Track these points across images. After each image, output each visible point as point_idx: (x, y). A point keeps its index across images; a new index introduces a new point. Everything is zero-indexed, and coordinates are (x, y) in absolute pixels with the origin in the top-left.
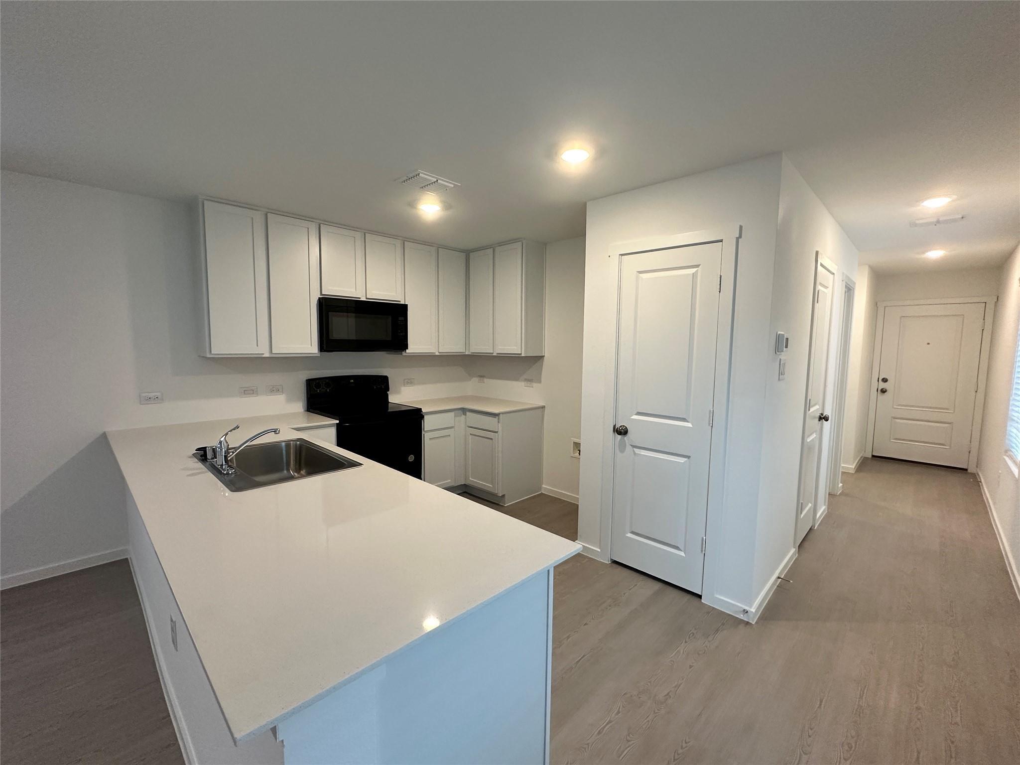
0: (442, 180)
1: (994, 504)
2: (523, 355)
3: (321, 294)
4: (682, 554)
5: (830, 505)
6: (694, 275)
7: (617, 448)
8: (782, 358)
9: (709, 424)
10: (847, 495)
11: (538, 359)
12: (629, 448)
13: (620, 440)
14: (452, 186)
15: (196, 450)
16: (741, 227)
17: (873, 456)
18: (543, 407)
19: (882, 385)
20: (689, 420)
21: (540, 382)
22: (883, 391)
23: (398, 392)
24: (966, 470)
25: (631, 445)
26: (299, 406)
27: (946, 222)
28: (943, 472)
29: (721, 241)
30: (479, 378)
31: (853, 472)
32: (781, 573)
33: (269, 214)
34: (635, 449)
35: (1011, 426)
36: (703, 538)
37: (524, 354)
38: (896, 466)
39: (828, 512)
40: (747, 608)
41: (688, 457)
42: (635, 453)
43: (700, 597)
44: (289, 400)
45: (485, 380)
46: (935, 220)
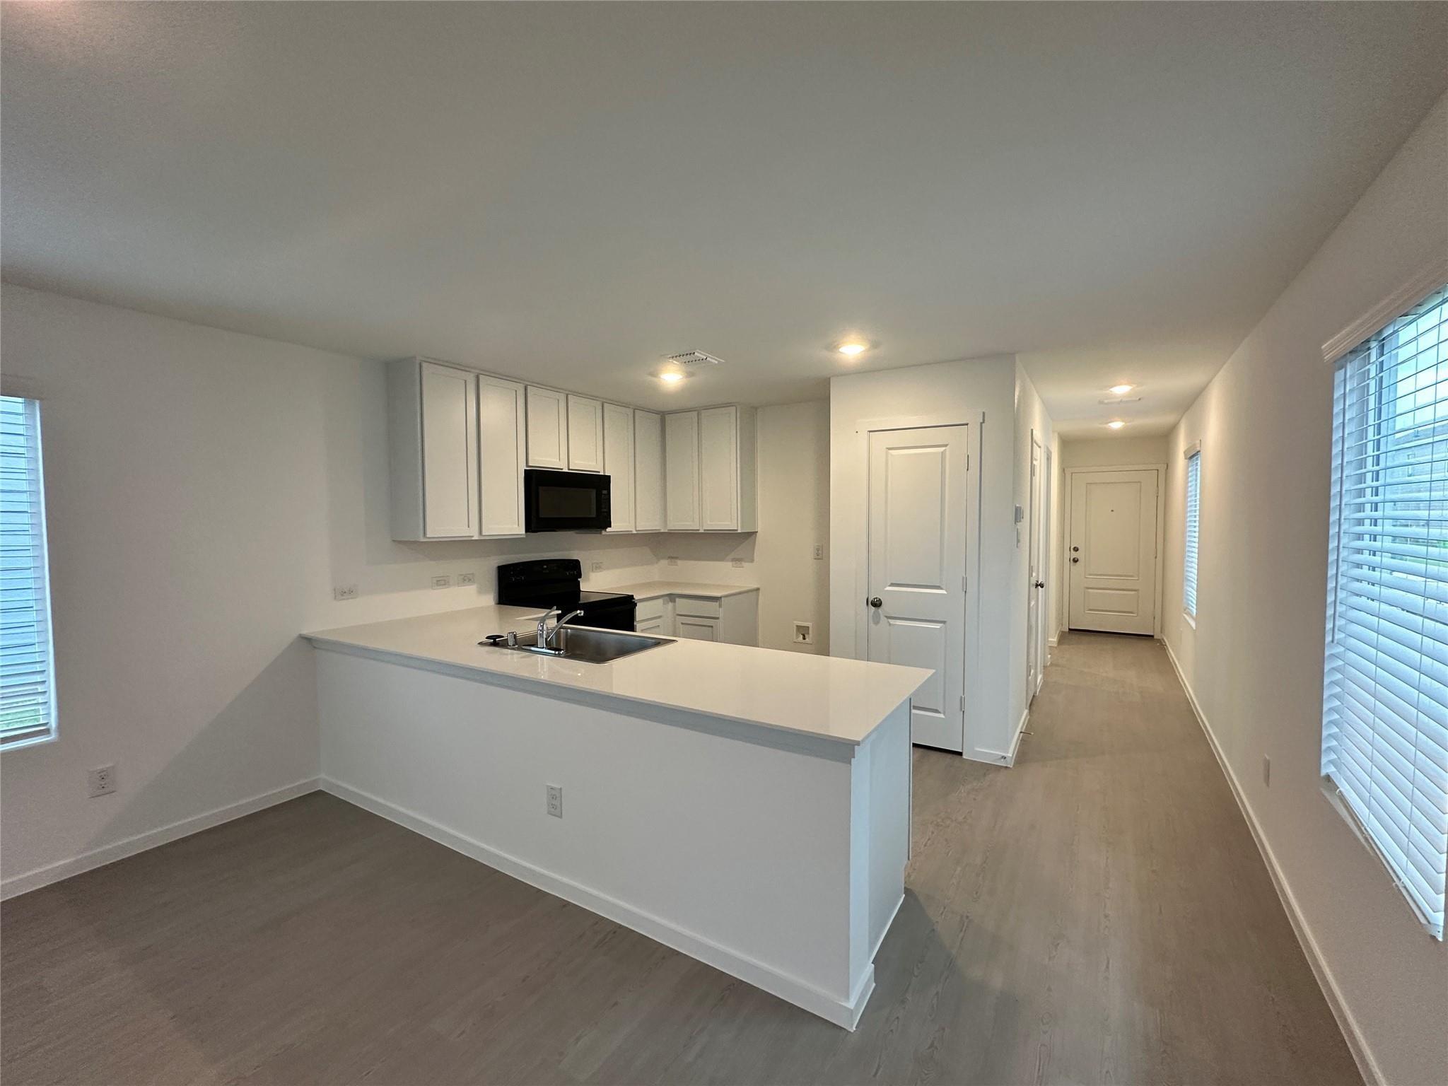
0: (712, 358)
1: (1178, 659)
2: (739, 531)
3: (527, 466)
4: (942, 716)
5: (1045, 675)
6: (943, 453)
7: (871, 621)
8: (1018, 527)
9: (963, 590)
10: (1057, 665)
11: (751, 535)
12: (883, 619)
13: (874, 612)
14: (716, 362)
15: (487, 638)
16: (984, 413)
17: (1070, 629)
18: (758, 589)
19: (1074, 555)
20: (942, 586)
21: (752, 561)
22: (1075, 561)
23: (588, 579)
24: (1152, 636)
25: (886, 617)
26: (489, 599)
27: (1127, 402)
28: (1134, 641)
29: (967, 424)
30: (669, 560)
31: (1056, 645)
32: (1022, 728)
33: (481, 377)
34: (890, 620)
35: (1187, 585)
36: (961, 697)
37: (741, 529)
38: (1092, 638)
39: (1044, 681)
40: (1004, 754)
41: (944, 622)
42: (890, 624)
43: (960, 754)
44: (480, 592)
45: (679, 562)
46: (1119, 400)
